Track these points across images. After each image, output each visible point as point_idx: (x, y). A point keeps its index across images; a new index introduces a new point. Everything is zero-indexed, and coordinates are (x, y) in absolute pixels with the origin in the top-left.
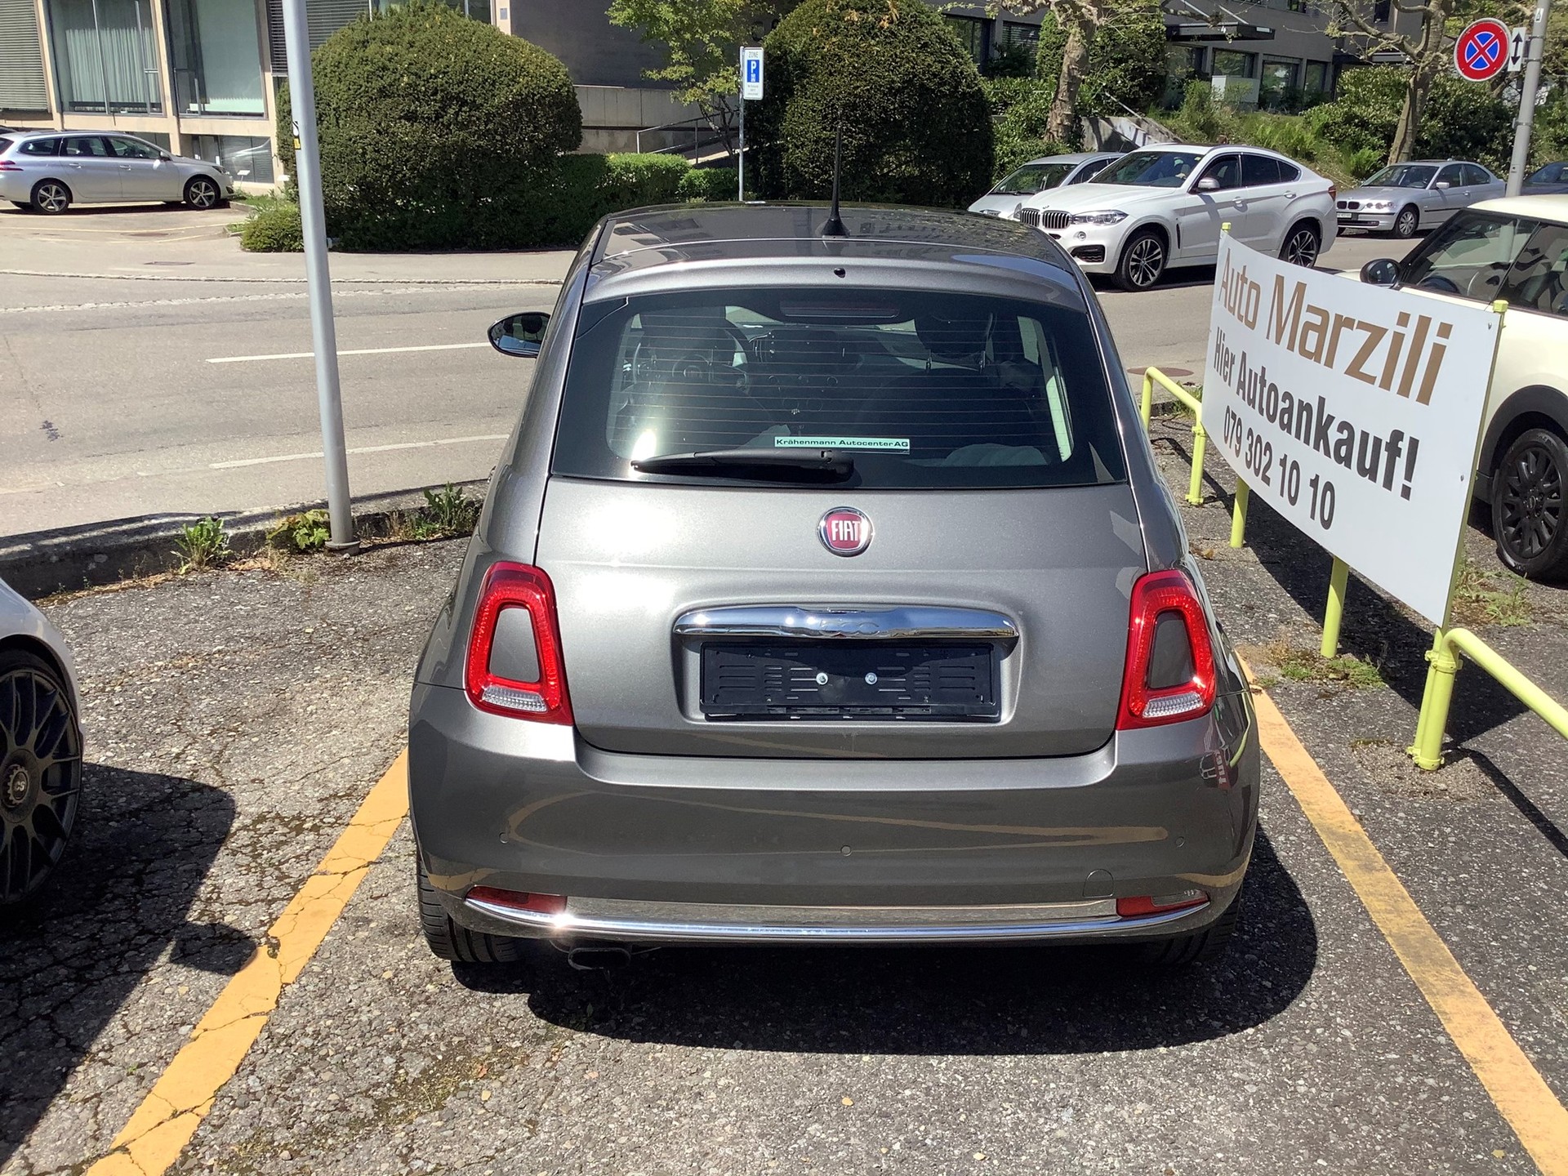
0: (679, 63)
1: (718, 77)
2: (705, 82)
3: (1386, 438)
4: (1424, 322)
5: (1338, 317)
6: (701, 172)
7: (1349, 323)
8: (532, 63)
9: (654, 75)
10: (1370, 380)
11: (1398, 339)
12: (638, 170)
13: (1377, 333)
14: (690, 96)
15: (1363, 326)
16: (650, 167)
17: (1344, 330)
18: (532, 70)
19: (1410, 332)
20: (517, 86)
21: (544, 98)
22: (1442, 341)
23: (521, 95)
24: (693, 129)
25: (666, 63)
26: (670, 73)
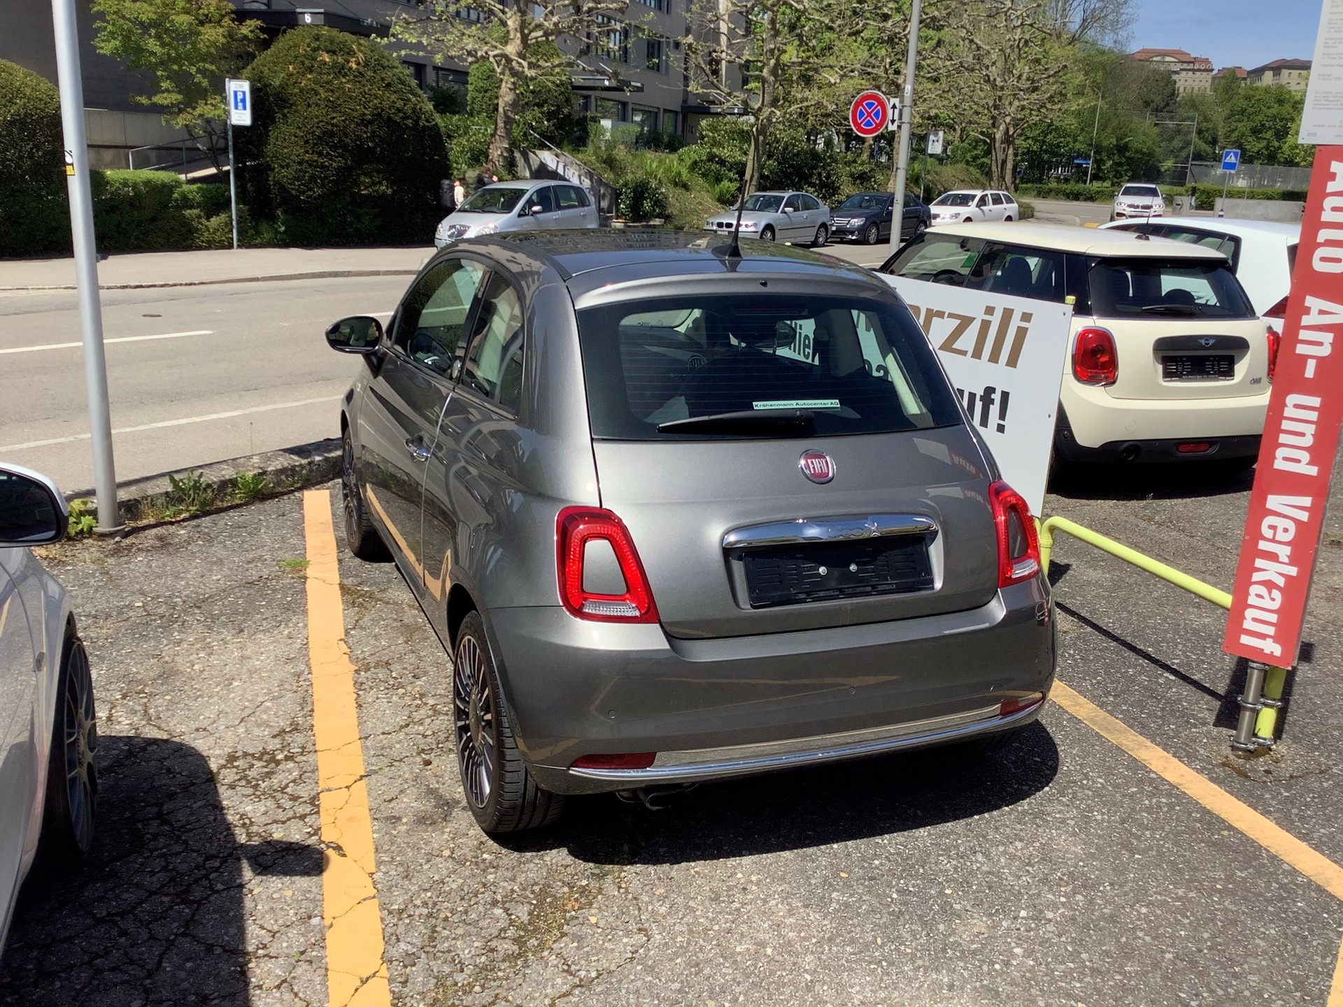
0: (167, 91)
1: (206, 104)
2: (194, 108)
3: (980, 392)
4: (1008, 314)
5: (929, 311)
6: (194, 187)
7: (940, 314)
8: (27, 86)
9: (144, 100)
10: (964, 353)
11: (985, 325)
12: (135, 186)
13: (966, 321)
14: (181, 121)
15: (951, 316)
16: (147, 183)
17: (935, 319)
18: (28, 91)
19: (996, 320)
20: (15, 107)
21: (42, 118)
22: (1024, 324)
23: (19, 115)
24: (180, 149)
25: (157, 90)
26: (158, 99)
